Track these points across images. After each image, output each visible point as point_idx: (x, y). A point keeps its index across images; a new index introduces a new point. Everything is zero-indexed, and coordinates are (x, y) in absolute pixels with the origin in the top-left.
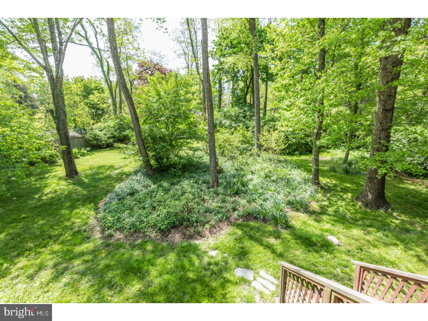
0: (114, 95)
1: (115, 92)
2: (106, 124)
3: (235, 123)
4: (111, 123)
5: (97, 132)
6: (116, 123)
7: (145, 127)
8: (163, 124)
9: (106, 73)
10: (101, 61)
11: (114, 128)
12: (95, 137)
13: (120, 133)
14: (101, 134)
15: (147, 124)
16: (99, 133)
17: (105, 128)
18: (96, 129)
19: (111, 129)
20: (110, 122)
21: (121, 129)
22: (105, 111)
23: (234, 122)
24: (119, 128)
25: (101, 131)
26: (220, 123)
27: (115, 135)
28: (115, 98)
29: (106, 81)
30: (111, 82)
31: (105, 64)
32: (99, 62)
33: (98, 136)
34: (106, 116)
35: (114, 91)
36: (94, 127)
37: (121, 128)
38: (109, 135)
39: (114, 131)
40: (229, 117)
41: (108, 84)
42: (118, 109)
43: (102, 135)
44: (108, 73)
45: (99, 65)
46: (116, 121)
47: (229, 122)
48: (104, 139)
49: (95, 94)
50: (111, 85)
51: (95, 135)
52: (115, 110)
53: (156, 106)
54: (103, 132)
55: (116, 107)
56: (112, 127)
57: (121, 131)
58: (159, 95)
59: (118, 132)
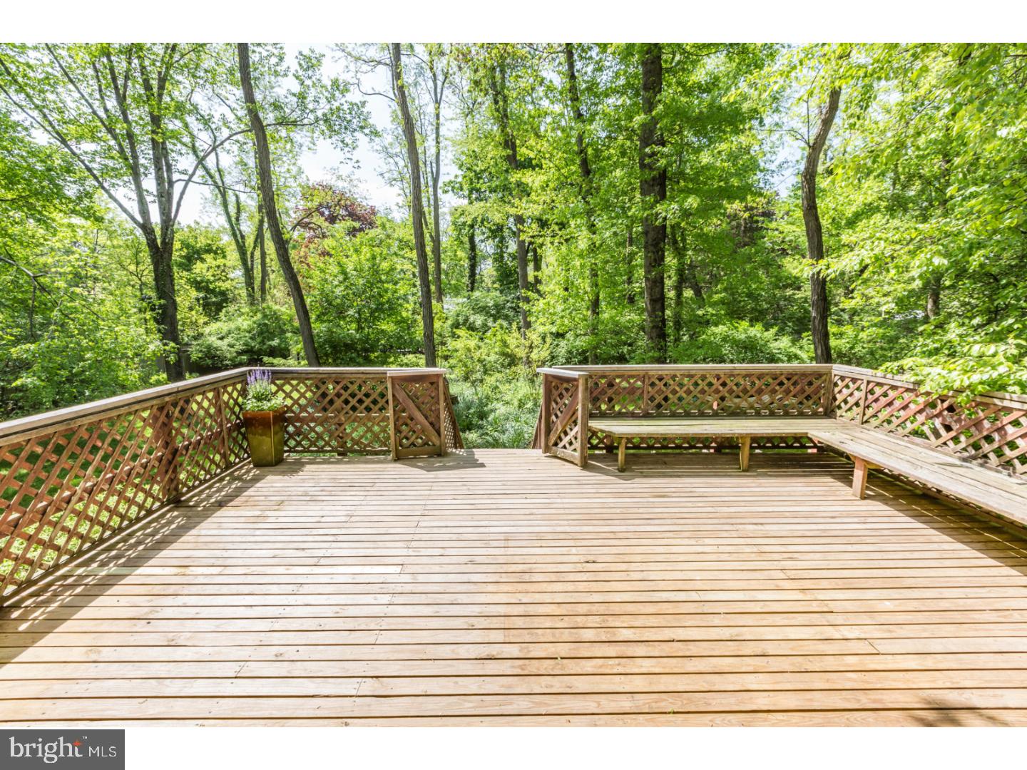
0: (249, 263)
1: (252, 257)
2: (232, 326)
3: (495, 321)
4: (245, 323)
5: (213, 341)
6: (255, 323)
7: (319, 328)
8: (352, 322)
9: (233, 220)
10: (224, 195)
11: (249, 332)
12: (209, 351)
13: (263, 342)
14: (223, 345)
15: (323, 322)
16: (219, 343)
17: (229, 332)
18: (210, 335)
19: (242, 334)
20: (240, 320)
21: (266, 335)
22: (231, 296)
23: (491, 319)
24: (261, 333)
25: (222, 339)
26: (466, 320)
27: (252, 347)
28: (252, 269)
29: (234, 235)
30: (243, 237)
31: (231, 199)
32: (219, 196)
33: (216, 349)
34: (232, 308)
35: (249, 256)
36: (207, 330)
37: (264, 332)
38: (239, 347)
39: (251, 338)
40: (483, 310)
41: (237, 241)
42: (258, 294)
43: (225, 348)
44: (237, 219)
45: (218, 202)
46: (255, 318)
47: (483, 318)
48: (228, 355)
49: (208, 260)
50: (244, 243)
51: (209, 347)
52: (251, 296)
53: (339, 291)
54: (226, 341)
55: (253, 288)
56: (245, 331)
57: (264, 338)
58: (344, 273)
59: (259, 340)
